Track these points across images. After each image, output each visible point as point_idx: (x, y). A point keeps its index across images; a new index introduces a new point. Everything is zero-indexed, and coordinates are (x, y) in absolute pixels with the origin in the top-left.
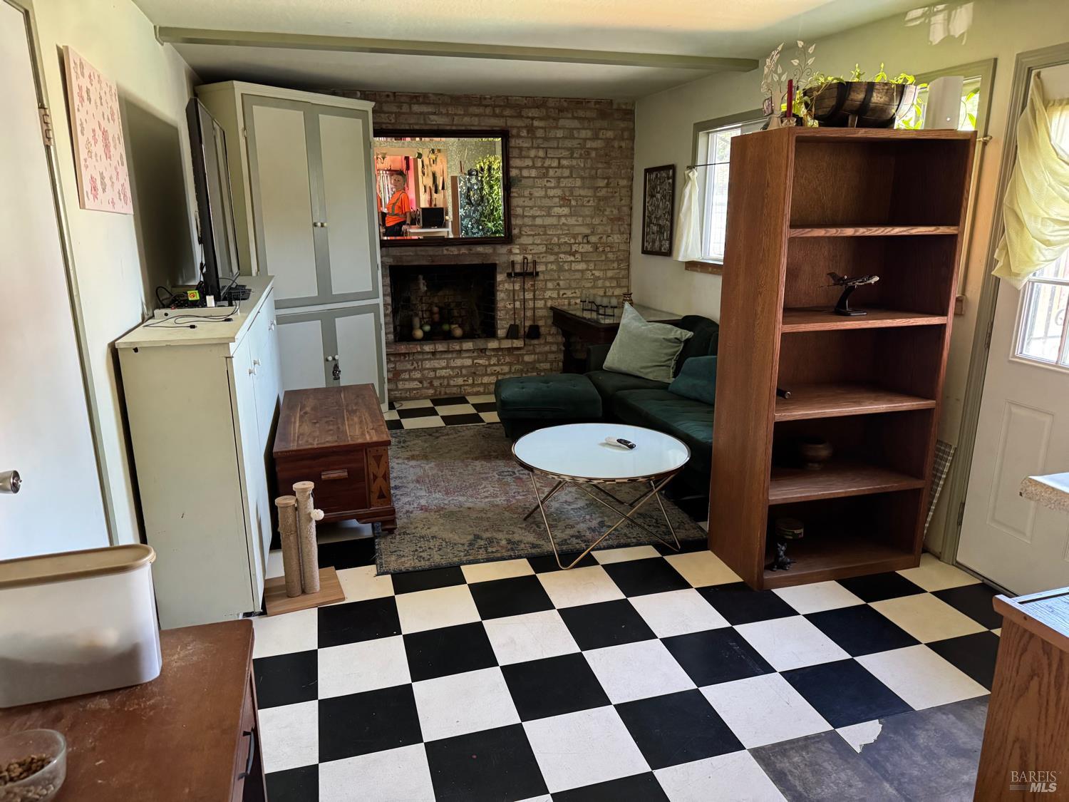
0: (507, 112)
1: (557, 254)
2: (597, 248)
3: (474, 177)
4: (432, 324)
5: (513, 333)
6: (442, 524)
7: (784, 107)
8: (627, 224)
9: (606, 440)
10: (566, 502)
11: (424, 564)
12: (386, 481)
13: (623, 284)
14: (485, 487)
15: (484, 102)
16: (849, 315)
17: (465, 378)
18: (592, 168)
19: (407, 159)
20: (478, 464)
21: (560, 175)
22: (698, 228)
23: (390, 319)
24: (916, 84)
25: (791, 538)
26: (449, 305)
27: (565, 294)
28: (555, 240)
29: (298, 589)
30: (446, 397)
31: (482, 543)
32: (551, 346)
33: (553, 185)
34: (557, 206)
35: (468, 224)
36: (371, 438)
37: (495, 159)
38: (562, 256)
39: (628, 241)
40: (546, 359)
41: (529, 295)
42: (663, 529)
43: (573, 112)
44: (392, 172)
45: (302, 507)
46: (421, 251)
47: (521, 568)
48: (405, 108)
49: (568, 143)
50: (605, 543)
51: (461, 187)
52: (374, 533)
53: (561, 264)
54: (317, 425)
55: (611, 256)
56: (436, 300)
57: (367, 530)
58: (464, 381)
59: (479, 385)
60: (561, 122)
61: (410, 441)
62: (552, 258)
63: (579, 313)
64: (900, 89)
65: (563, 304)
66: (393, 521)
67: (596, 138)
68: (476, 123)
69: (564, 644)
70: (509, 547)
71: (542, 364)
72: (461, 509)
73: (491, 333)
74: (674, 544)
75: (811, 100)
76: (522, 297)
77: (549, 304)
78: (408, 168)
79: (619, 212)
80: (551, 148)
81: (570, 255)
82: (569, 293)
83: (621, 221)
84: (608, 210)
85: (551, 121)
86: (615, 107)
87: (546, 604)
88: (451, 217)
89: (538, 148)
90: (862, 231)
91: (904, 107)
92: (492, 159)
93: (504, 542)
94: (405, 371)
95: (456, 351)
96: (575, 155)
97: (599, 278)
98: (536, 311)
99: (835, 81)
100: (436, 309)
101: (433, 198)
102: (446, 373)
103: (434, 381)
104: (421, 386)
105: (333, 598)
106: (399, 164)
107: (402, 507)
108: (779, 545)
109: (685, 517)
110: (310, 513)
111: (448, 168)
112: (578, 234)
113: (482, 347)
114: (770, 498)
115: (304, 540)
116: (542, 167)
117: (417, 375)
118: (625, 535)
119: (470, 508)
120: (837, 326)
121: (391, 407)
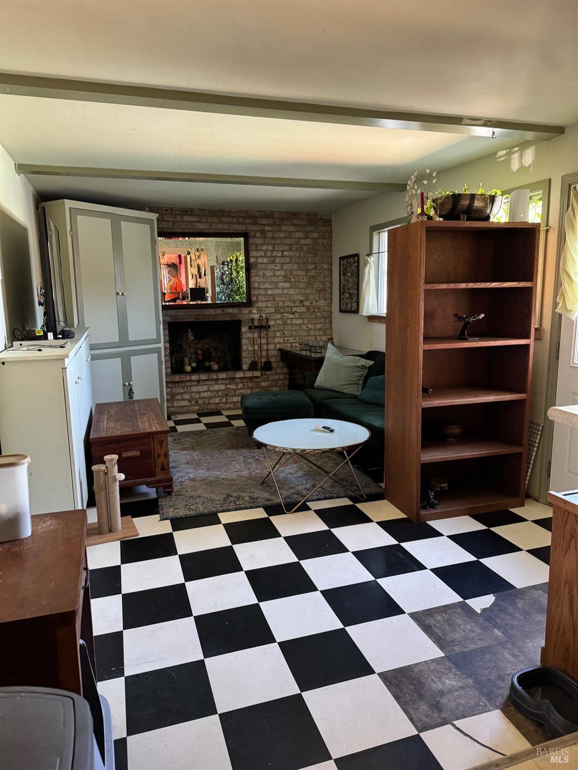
0: (247, 221)
1: (282, 313)
2: (310, 309)
3: (226, 266)
4: (198, 362)
5: (253, 366)
6: (205, 489)
7: (419, 211)
8: (329, 294)
9: (315, 427)
10: (290, 473)
11: (193, 513)
12: (166, 458)
13: (327, 333)
14: (234, 466)
15: (232, 215)
16: (467, 339)
17: (221, 398)
18: (304, 257)
19: (180, 256)
20: (229, 452)
21: (283, 262)
22: (375, 294)
23: (168, 358)
24: (502, 195)
25: (439, 489)
26: (209, 349)
27: (288, 340)
28: (281, 304)
29: (106, 529)
30: (207, 411)
31: (232, 499)
32: (279, 374)
33: (278, 268)
34: (282, 282)
35: (222, 297)
36: (156, 429)
37: (240, 254)
38: (286, 314)
39: (330, 305)
40: (277, 385)
41: (264, 341)
42: (355, 487)
43: (291, 221)
44: (169, 266)
45: (110, 472)
46: (189, 312)
47: (259, 514)
48: (179, 218)
49: (288, 241)
50: (316, 497)
51: (217, 273)
52: (158, 495)
53: (285, 320)
54: (119, 423)
55: (318, 314)
56: (200, 346)
57: (152, 493)
58: (220, 400)
59: (230, 403)
60: (284, 228)
61: (182, 439)
62: (279, 316)
63: (299, 352)
64: (492, 198)
65: (288, 347)
66: (171, 486)
67: (307, 237)
68: (226, 228)
69: (289, 557)
70: (251, 501)
71: (273, 388)
72: (218, 479)
73: (239, 368)
74: (362, 496)
75: (437, 205)
76: (259, 343)
77: (278, 347)
78: (180, 263)
79: (324, 286)
80: (277, 244)
81: (291, 314)
82: (291, 340)
83: (325, 291)
84: (316, 284)
85: (277, 226)
86: (318, 217)
87: (276, 534)
88: (211, 294)
89: (268, 244)
90: (471, 285)
91: (495, 209)
92: (238, 254)
93: (247, 498)
94: (179, 394)
95: (214, 379)
96: (293, 249)
97: (311, 329)
98: (269, 352)
99: (451, 193)
100: (200, 352)
101: (198, 282)
102: (207, 395)
103: (199, 400)
104: (190, 404)
105: (130, 534)
106: (173, 259)
107: (177, 479)
108: (430, 492)
109: (369, 480)
110: (115, 476)
111: (208, 261)
112: (296, 300)
113: (232, 376)
114: (422, 459)
115: (111, 494)
116: (271, 256)
117: (187, 396)
118: (330, 491)
119: (224, 479)
120: (459, 345)
121: (169, 418)
